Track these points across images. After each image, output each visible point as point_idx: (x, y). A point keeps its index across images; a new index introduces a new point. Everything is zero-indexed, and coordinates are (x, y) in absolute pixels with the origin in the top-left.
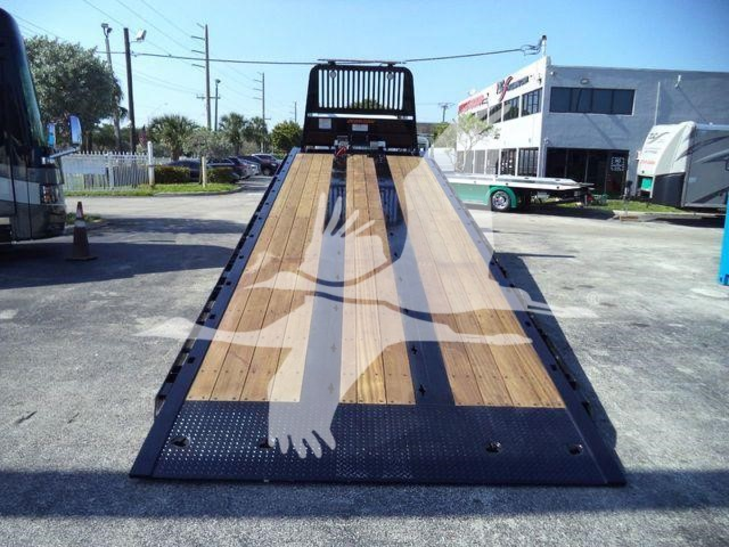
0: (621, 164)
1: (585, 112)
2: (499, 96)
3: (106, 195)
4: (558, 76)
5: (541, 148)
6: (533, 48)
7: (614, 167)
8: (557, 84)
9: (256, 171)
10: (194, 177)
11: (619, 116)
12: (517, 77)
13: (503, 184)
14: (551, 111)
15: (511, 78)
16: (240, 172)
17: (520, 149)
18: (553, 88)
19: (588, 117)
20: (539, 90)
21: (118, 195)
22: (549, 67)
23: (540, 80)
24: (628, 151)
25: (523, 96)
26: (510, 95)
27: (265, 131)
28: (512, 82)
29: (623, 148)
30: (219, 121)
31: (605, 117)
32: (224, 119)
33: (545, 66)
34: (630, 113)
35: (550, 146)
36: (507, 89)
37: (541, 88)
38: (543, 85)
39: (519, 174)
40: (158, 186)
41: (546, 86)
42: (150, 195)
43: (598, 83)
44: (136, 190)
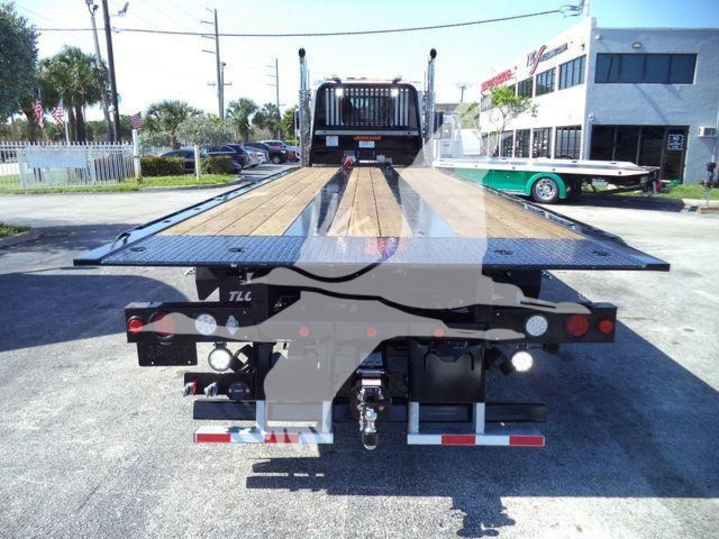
0: (679, 142)
1: (635, 83)
2: (530, 68)
3: (86, 191)
4: (605, 41)
5: (585, 124)
6: (574, 8)
7: (671, 146)
8: (604, 50)
9: (263, 159)
10: (189, 168)
11: (677, 86)
12: (551, 46)
13: (548, 170)
14: (596, 82)
15: (544, 48)
16: (242, 161)
17: (558, 128)
18: (599, 55)
19: (639, 88)
20: (582, 58)
21: (100, 191)
22: (595, 30)
23: (583, 46)
24: (688, 127)
25: (561, 66)
26: (543, 67)
27: (278, 117)
28: (545, 52)
29: (682, 123)
30: (226, 107)
31: (660, 86)
32: (232, 105)
33: (589, 28)
34: (690, 81)
35: (595, 123)
36: (540, 60)
37: (585, 56)
38: (587, 51)
39: (556, 157)
40: (146, 179)
41: (591, 52)
42: (136, 190)
43: (652, 48)
44: (122, 185)
